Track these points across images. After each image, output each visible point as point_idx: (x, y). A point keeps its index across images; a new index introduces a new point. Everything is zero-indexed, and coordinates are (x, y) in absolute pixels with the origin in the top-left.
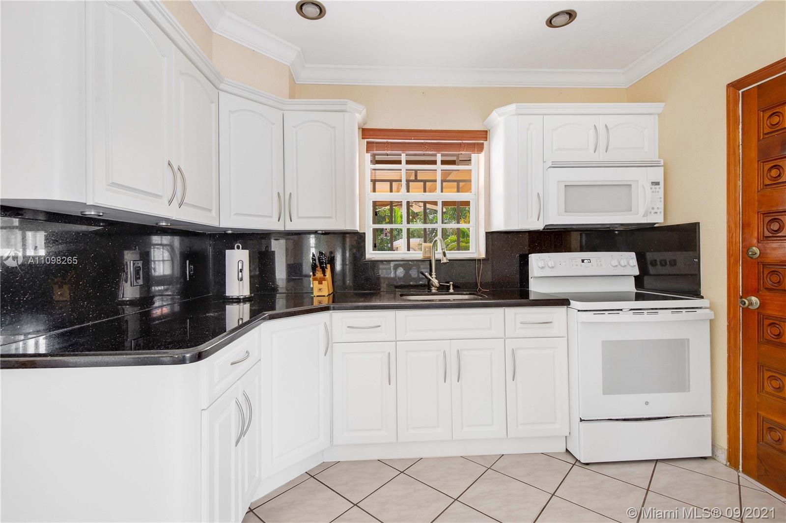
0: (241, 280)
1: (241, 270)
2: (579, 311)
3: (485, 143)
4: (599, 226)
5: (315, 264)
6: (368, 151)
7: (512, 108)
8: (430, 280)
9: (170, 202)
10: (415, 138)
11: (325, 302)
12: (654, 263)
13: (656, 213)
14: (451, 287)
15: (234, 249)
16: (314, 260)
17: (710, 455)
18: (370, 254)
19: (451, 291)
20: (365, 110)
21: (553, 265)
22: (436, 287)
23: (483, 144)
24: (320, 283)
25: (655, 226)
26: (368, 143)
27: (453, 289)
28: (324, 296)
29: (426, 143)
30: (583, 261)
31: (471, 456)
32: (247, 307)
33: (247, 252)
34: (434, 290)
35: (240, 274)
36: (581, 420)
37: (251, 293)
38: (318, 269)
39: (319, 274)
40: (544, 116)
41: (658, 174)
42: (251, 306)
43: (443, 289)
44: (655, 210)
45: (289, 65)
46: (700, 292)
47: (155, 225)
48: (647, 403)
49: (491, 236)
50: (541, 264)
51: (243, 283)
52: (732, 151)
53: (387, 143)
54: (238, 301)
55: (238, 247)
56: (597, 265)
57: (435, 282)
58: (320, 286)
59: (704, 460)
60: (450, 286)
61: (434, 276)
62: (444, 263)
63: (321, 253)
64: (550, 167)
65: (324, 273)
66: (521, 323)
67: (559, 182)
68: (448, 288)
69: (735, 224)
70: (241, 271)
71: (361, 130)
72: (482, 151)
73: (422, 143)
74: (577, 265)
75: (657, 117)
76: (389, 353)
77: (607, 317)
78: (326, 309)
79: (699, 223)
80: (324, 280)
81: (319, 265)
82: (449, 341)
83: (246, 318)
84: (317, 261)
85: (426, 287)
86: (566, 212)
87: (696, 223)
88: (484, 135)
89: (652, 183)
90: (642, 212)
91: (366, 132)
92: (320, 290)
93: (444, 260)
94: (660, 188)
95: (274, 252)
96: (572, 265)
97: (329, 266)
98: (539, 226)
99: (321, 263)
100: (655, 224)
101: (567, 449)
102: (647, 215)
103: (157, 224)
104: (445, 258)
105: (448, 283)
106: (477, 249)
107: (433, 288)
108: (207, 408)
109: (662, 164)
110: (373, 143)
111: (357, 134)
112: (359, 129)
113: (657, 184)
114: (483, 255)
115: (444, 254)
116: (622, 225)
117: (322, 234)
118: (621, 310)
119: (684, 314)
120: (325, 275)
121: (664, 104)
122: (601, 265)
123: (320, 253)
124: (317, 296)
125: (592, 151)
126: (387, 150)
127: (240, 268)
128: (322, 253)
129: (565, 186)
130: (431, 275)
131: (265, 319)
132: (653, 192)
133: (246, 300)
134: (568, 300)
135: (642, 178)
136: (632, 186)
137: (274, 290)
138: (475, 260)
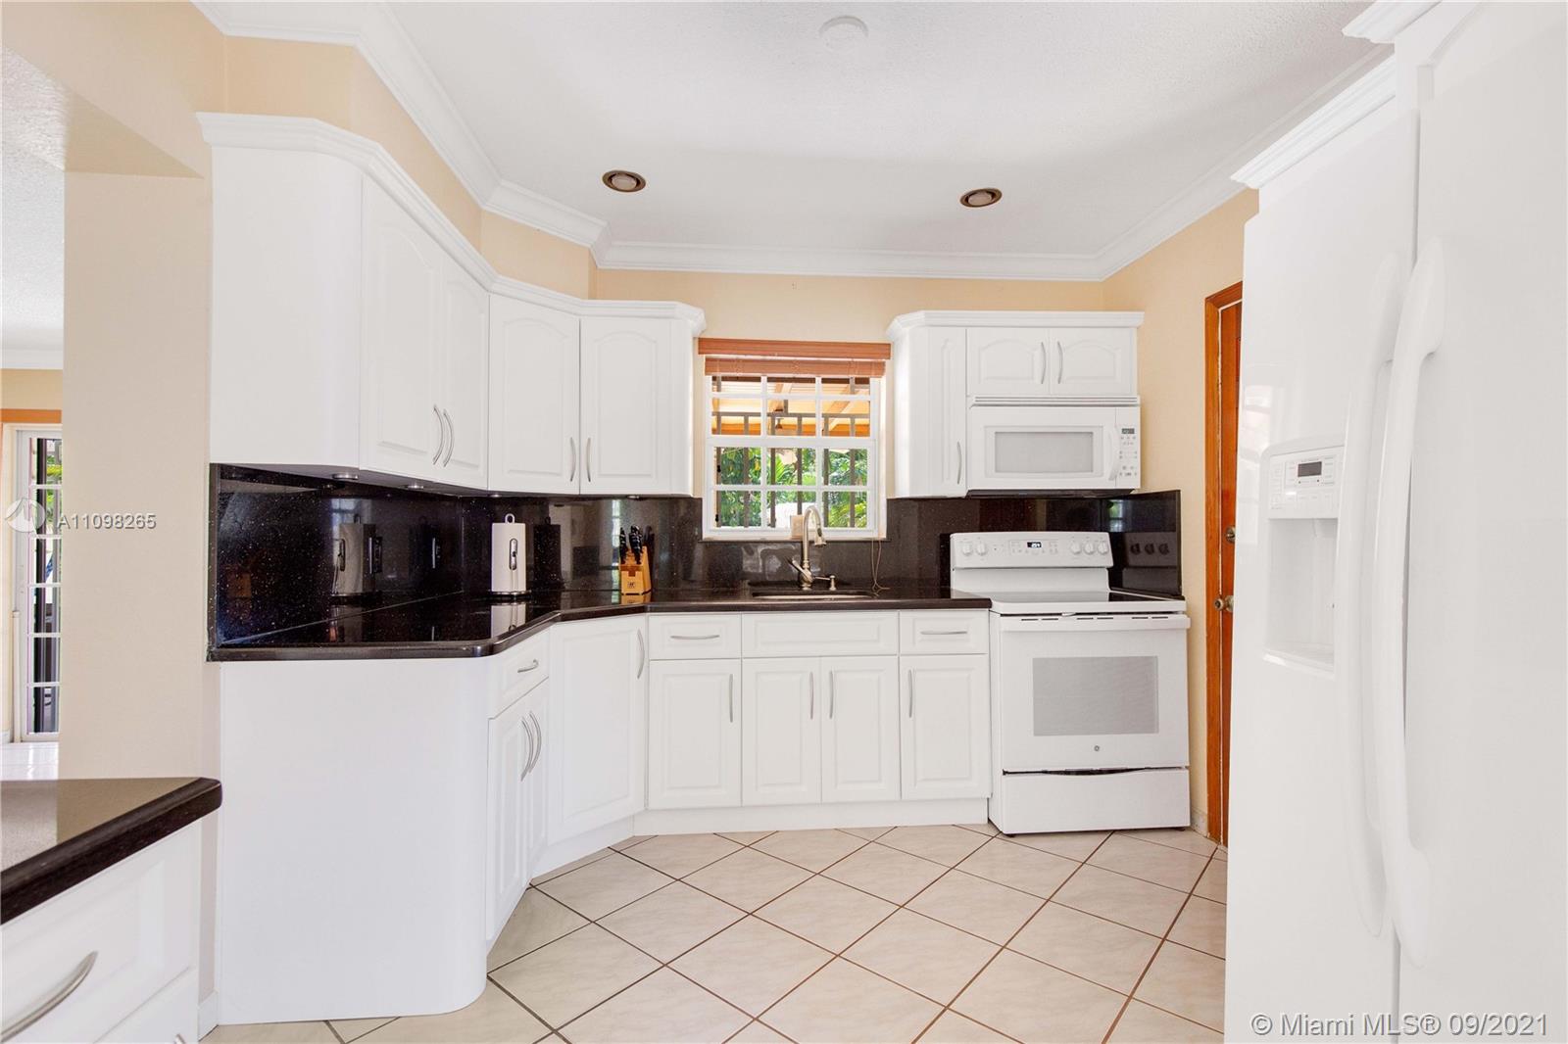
0: (515, 568)
1: (515, 554)
2: (1002, 615)
3: (887, 362)
4: (1058, 493)
5: (625, 544)
6: (707, 372)
7: (920, 315)
8: (800, 572)
9: (436, 460)
10: (780, 353)
11: (638, 601)
12: (1136, 549)
13: (1129, 474)
14: (833, 583)
15: (504, 522)
16: (622, 539)
17: (1188, 825)
18: (711, 530)
19: (833, 588)
20: (703, 315)
21: (983, 551)
22: (808, 582)
23: (884, 364)
24: (632, 574)
25: (1132, 493)
26: (707, 360)
27: (836, 586)
28: (637, 594)
29: (797, 361)
30: (1030, 545)
31: (852, 829)
32: (522, 608)
33: (523, 526)
34: (806, 588)
35: (513, 558)
36: (1005, 773)
37: (528, 588)
38: (629, 552)
39: (630, 561)
40: (969, 329)
41: (1131, 417)
42: (527, 606)
43: (820, 585)
44: (1128, 471)
45: (589, 246)
46: (1180, 590)
47: (403, 488)
48: (1097, 748)
49: (896, 506)
50: (966, 549)
51: (517, 573)
52: (1210, 391)
53: (738, 360)
54: (510, 599)
55: (510, 520)
56: (1051, 551)
57: (807, 574)
58: (632, 579)
59: (1179, 833)
60: (830, 581)
61: (806, 566)
62: (818, 546)
63: (634, 529)
64: (975, 405)
65: (638, 559)
66: (923, 633)
67: (986, 427)
68: (828, 584)
69: (1214, 495)
70: (514, 556)
71: (697, 340)
72: (882, 374)
73: (791, 361)
74: (1020, 551)
75: (1135, 330)
76: (731, 677)
77: (1040, 624)
78: (640, 610)
79: (1179, 491)
80: (638, 569)
81: (630, 547)
82: (818, 659)
83: (521, 621)
84: (628, 540)
85: (795, 584)
86: (997, 471)
87: (1175, 491)
88: (885, 350)
89: (1123, 430)
90: (1107, 472)
91: (704, 344)
92: (632, 584)
93: (820, 542)
94: (1134, 438)
95: (558, 526)
96: (1014, 551)
97: (645, 549)
98: (961, 492)
99: (633, 544)
100: (1131, 490)
101: (989, 820)
102: (1116, 477)
103: (406, 486)
104: (820, 538)
105: (828, 576)
106: (874, 526)
107: (804, 585)
108: (497, 716)
109: (1138, 402)
110: (715, 360)
111: (690, 347)
112: (694, 338)
113: (1131, 431)
114: (883, 536)
115: (820, 534)
116: (1093, 491)
117: (636, 499)
118: (1060, 614)
119: (1150, 622)
120: (639, 563)
121: (1142, 313)
122: (1056, 551)
123: (632, 528)
124: (628, 594)
125: (1038, 380)
126: (737, 371)
127: (513, 550)
128: (636, 529)
129: (996, 433)
130: (802, 565)
131: (555, 621)
132: (1125, 443)
133: (520, 598)
134: (989, 600)
135: (1108, 424)
136: (1094, 436)
137: (559, 586)
138: (870, 542)
